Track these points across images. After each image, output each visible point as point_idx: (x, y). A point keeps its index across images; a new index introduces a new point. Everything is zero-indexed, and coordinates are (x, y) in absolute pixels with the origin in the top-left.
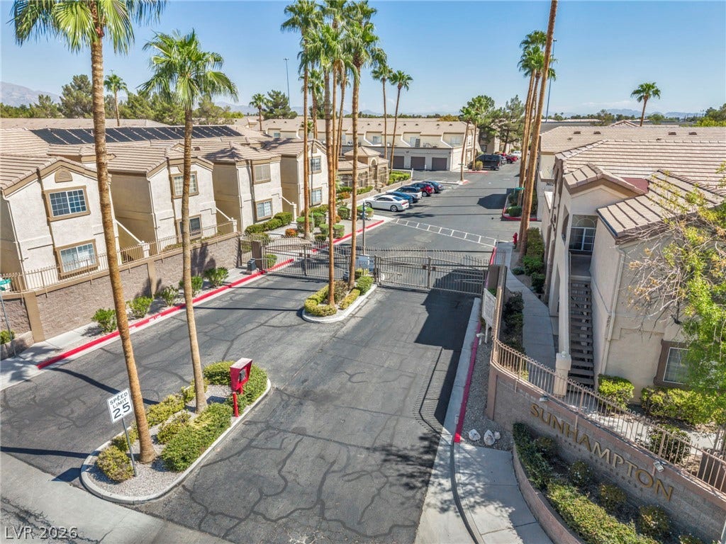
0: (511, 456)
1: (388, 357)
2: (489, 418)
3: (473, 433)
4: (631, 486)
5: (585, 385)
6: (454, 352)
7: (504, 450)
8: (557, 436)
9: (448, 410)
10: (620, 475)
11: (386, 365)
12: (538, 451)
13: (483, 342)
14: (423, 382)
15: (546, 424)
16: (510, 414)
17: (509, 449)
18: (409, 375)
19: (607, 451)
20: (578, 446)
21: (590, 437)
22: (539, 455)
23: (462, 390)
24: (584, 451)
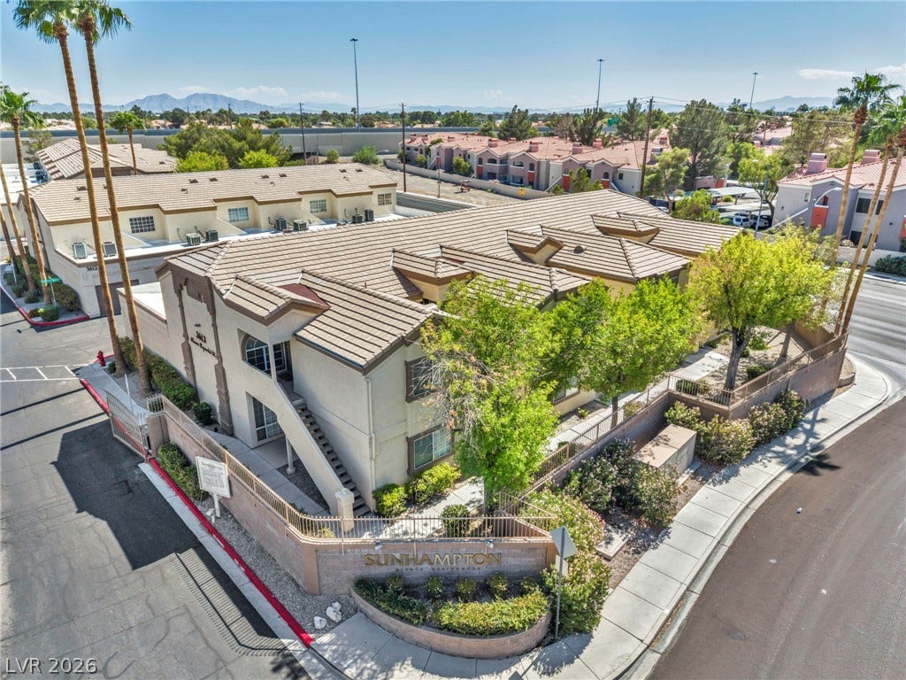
0: (363, 615)
1: (123, 611)
2: (315, 595)
3: (319, 622)
4: (471, 571)
5: (365, 514)
6: (194, 548)
7: (353, 615)
8: (397, 570)
9: (264, 618)
10: (460, 568)
11: (133, 622)
12: (399, 593)
13: (217, 518)
14: (200, 608)
15: (384, 566)
16: (342, 578)
17: (356, 611)
18: (177, 612)
19: (447, 556)
20: (419, 567)
21: (429, 554)
22: (401, 597)
23: (251, 586)
24: (426, 567)
